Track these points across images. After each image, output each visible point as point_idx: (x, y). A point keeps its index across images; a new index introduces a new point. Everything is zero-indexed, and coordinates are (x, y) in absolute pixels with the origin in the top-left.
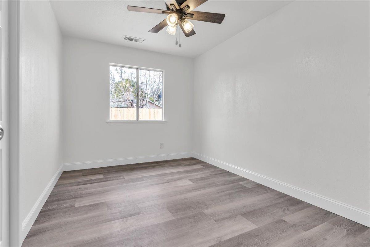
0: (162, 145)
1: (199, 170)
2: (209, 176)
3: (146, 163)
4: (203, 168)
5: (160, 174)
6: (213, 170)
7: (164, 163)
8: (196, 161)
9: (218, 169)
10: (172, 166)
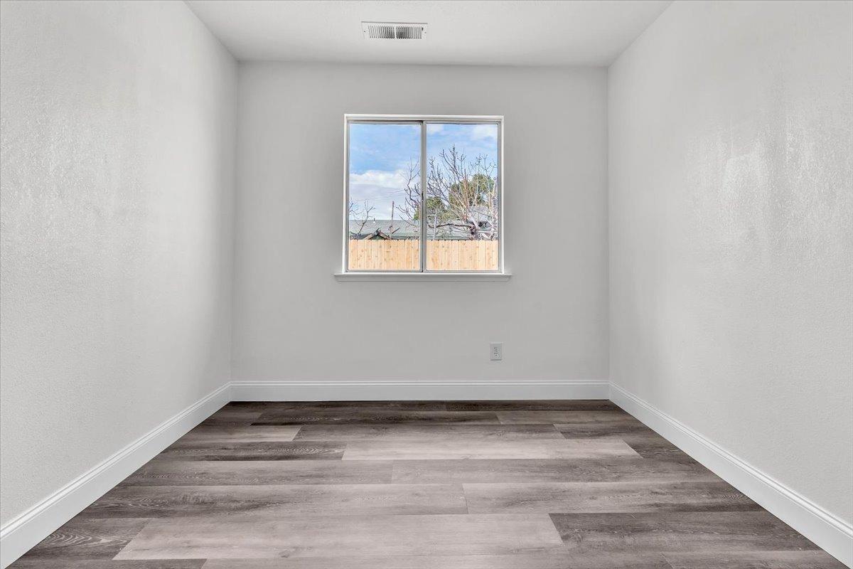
0: (496, 349)
1: (611, 466)
2: (649, 514)
3: (442, 403)
4: (634, 462)
5: (458, 461)
6: (677, 477)
7: (497, 413)
8: (617, 418)
9: (702, 480)
10: (519, 429)
